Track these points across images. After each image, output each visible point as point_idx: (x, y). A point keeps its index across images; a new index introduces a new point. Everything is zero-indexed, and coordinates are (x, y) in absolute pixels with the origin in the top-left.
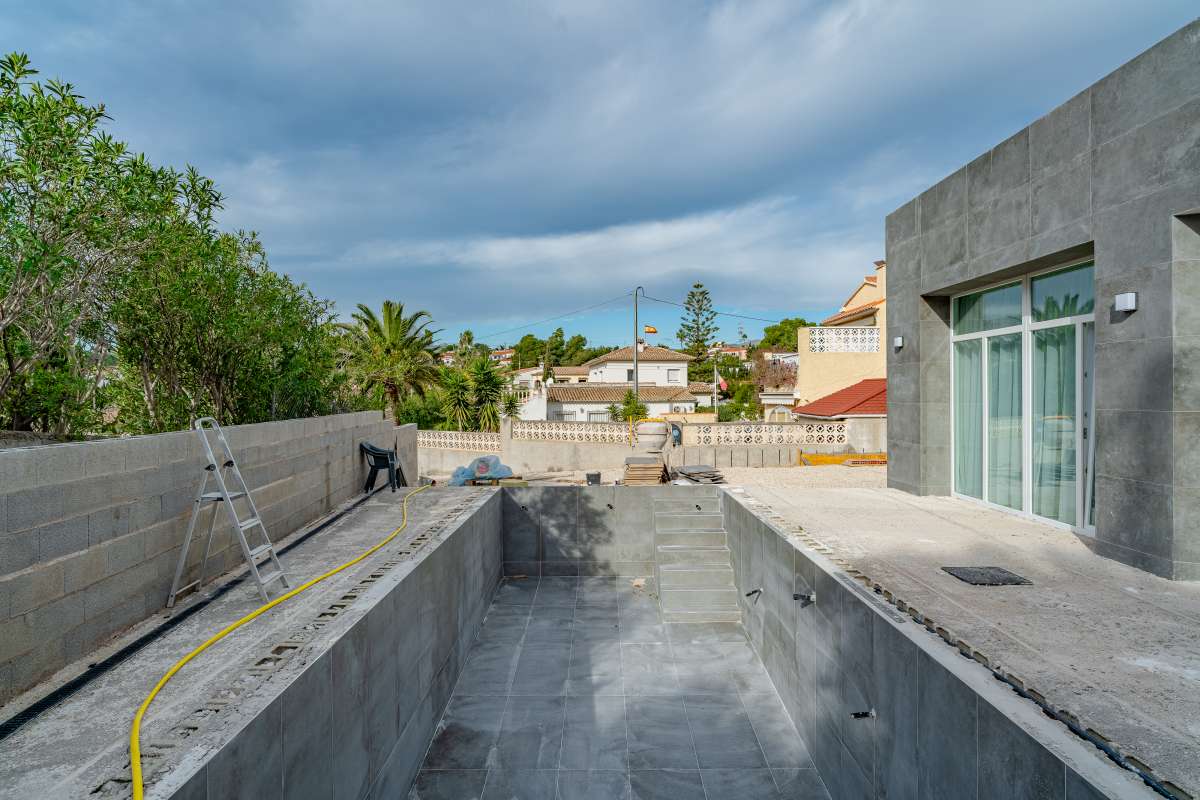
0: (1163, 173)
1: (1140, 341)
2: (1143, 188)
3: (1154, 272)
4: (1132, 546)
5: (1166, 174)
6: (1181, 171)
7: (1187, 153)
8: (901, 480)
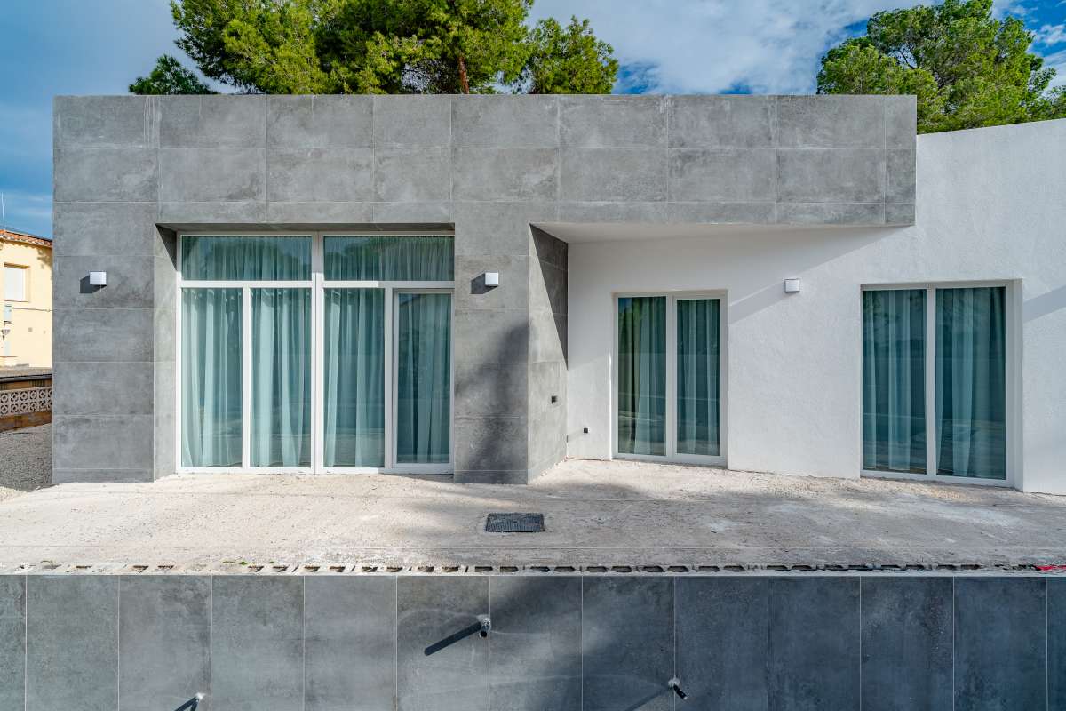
0: (522, 190)
1: (500, 310)
2: (503, 195)
3: (513, 261)
4: (491, 468)
5: (524, 192)
6: (536, 194)
7: (541, 183)
8: (97, 468)
